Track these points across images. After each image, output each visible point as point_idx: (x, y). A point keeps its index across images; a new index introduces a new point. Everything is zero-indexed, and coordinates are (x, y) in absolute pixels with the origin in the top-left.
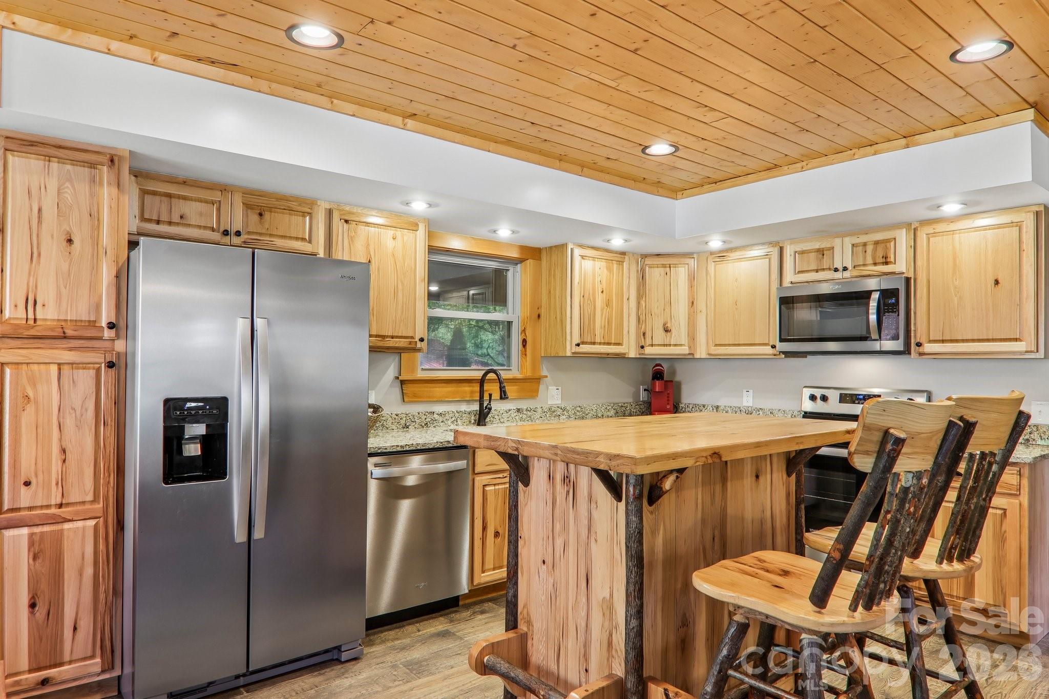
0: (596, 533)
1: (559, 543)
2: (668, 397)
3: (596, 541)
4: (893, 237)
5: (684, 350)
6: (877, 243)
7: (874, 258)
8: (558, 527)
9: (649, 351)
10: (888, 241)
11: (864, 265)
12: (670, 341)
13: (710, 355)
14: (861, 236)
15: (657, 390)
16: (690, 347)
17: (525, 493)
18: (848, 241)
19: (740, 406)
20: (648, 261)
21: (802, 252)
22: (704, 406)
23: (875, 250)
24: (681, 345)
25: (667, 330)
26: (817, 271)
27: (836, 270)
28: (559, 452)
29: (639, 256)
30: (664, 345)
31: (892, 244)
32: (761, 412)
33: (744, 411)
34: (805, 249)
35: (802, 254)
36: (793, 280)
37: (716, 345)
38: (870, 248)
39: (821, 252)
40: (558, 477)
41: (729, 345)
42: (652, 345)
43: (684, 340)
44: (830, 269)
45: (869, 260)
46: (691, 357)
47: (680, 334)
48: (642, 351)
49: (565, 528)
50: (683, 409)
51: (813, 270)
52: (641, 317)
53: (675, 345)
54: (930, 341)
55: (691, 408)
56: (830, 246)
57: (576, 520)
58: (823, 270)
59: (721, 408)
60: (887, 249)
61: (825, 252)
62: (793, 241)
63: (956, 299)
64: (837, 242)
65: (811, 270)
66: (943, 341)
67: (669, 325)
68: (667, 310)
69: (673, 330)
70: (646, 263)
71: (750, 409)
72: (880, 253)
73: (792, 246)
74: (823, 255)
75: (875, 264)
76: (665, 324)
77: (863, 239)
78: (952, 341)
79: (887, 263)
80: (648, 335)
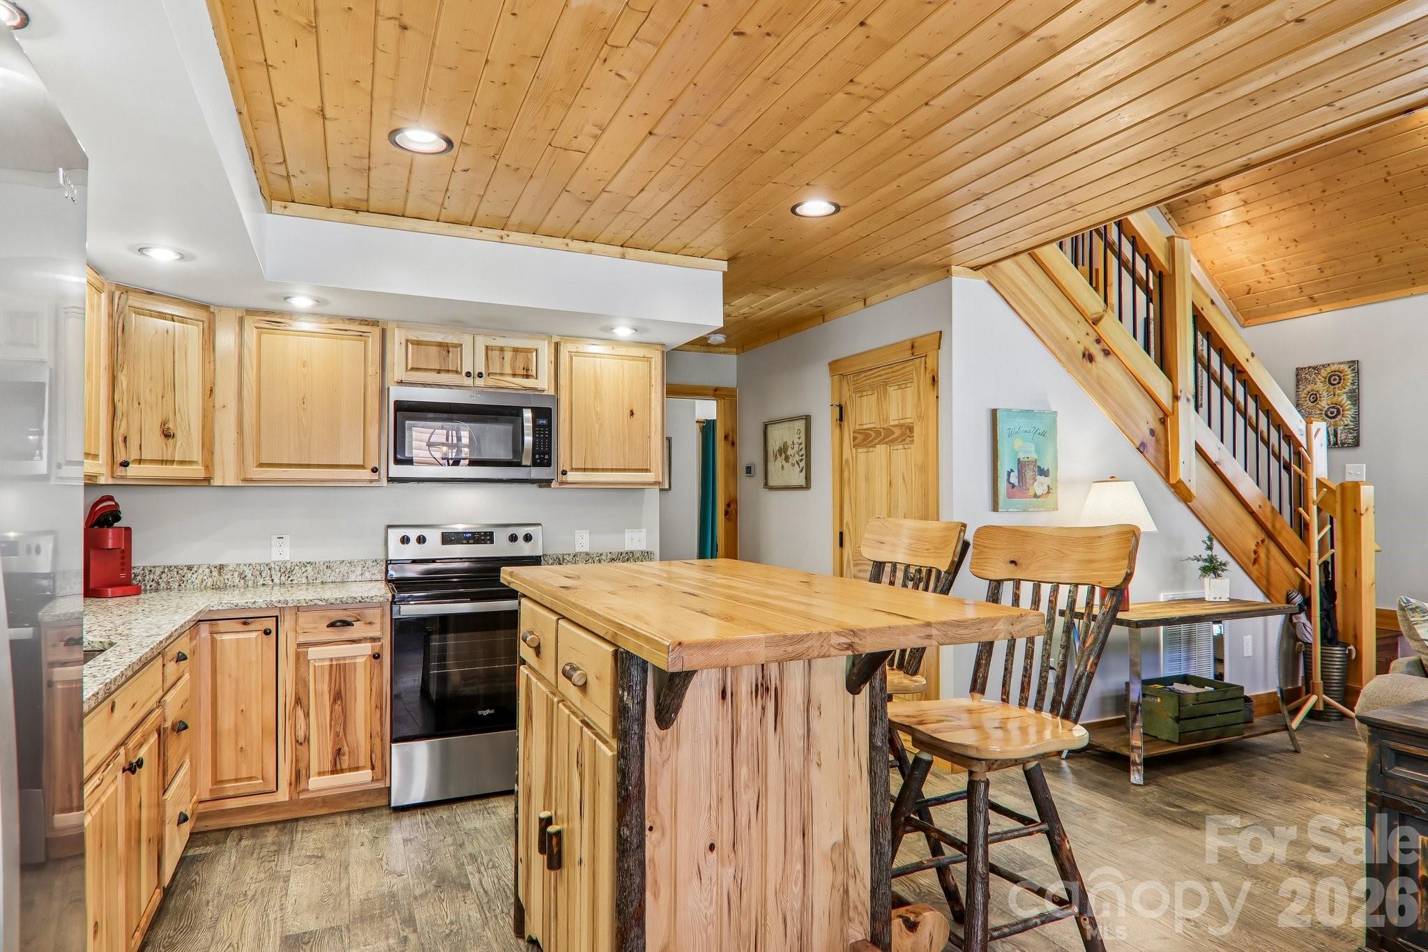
0: (819, 754)
1: (747, 798)
2: (123, 558)
3: (819, 765)
4: (535, 347)
5: (197, 471)
6: (516, 350)
7: (513, 368)
8: (743, 772)
9: (134, 471)
10: (528, 351)
11: (501, 374)
12: (173, 454)
13: (245, 480)
14: (498, 339)
15: (110, 546)
16: (207, 467)
17: (661, 740)
18: (481, 342)
19: (267, 562)
20: (135, 301)
21: (418, 343)
22: (190, 568)
23: (514, 359)
24: (191, 462)
25: (167, 435)
26: (439, 371)
27: (468, 375)
28: (934, 632)
29: (113, 288)
30: (163, 462)
31: (535, 353)
32: (309, 568)
33: (277, 568)
34: (422, 339)
35: (418, 344)
36: (404, 379)
37: (261, 465)
38: (508, 355)
39: (445, 347)
40: (744, 689)
41: (289, 466)
42: (140, 461)
43: (196, 455)
44: (457, 372)
45: (508, 370)
46: (207, 484)
47: (189, 444)
48: (120, 471)
49: (760, 766)
50: (139, 578)
51: (434, 370)
52: (119, 405)
53: (182, 462)
54: (572, 470)
55: (158, 573)
56: (457, 342)
57: (782, 749)
58: (448, 371)
59: (230, 568)
60: (528, 360)
61: (451, 349)
62: (401, 324)
63: (597, 426)
64: (466, 340)
65: (431, 370)
66: (585, 470)
67: (171, 425)
68: (169, 396)
69: (179, 435)
70: (130, 302)
71: (288, 565)
72: (520, 364)
73: (403, 332)
74: (448, 352)
75: (514, 375)
76: (164, 423)
77: (500, 342)
78: (593, 470)
79: (527, 376)
80: (134, 442)
